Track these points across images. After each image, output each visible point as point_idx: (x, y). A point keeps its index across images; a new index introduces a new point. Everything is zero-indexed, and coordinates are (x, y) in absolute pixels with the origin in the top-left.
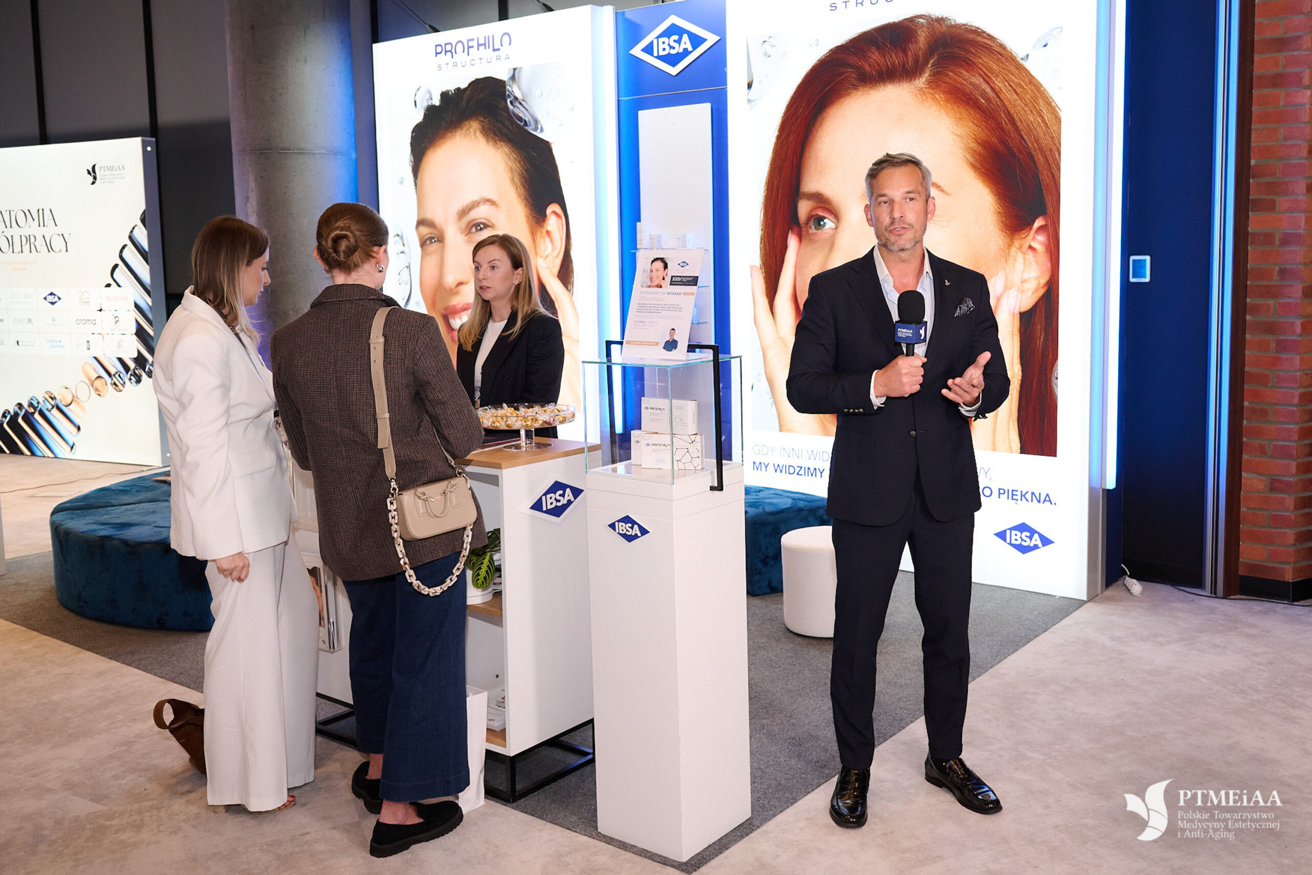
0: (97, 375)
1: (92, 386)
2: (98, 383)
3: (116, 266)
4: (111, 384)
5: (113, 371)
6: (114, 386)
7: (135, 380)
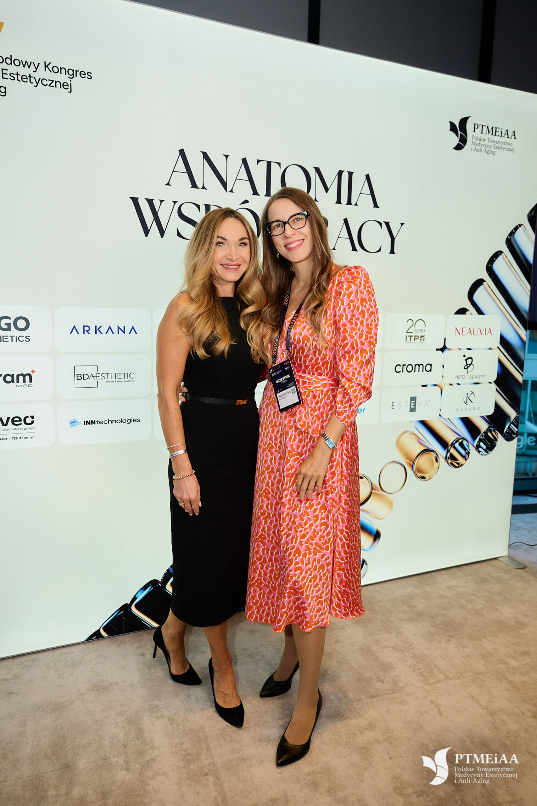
0: (423, 448)
1: (412, 466)
2: (423, 462)
3: (479, 283)
4: (446, 457)
5: (450, 438)
6: (449, 461)
7: (484, 447)
